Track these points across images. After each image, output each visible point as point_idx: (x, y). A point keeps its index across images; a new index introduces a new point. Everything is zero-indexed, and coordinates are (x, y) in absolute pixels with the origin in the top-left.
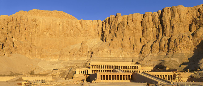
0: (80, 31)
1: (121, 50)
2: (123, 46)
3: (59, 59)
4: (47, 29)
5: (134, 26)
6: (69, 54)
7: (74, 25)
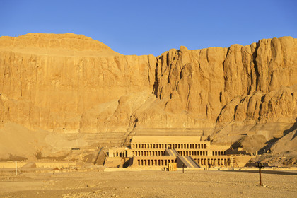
0: (116, 77)
1: (184, 116)
2: (189, 107)
3: (79, 131)
4: (57, 75)
5: (211, 72)
6: (96, 120)
7: (105, 66)
